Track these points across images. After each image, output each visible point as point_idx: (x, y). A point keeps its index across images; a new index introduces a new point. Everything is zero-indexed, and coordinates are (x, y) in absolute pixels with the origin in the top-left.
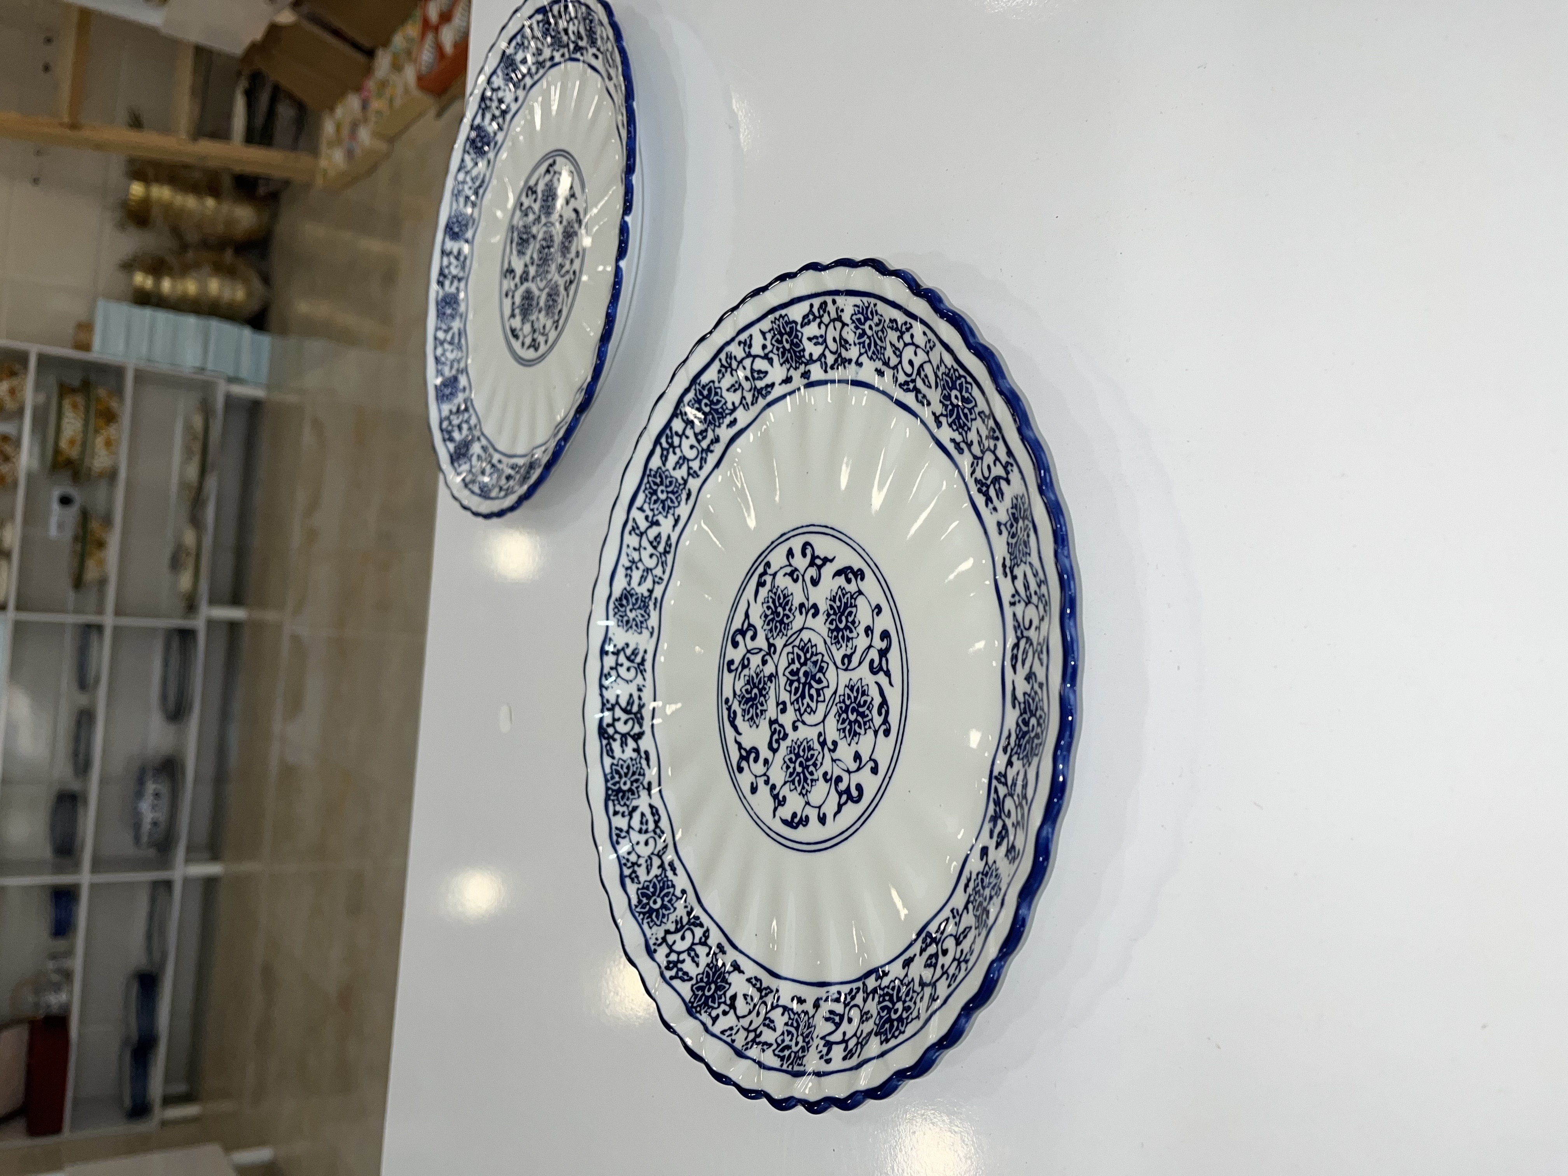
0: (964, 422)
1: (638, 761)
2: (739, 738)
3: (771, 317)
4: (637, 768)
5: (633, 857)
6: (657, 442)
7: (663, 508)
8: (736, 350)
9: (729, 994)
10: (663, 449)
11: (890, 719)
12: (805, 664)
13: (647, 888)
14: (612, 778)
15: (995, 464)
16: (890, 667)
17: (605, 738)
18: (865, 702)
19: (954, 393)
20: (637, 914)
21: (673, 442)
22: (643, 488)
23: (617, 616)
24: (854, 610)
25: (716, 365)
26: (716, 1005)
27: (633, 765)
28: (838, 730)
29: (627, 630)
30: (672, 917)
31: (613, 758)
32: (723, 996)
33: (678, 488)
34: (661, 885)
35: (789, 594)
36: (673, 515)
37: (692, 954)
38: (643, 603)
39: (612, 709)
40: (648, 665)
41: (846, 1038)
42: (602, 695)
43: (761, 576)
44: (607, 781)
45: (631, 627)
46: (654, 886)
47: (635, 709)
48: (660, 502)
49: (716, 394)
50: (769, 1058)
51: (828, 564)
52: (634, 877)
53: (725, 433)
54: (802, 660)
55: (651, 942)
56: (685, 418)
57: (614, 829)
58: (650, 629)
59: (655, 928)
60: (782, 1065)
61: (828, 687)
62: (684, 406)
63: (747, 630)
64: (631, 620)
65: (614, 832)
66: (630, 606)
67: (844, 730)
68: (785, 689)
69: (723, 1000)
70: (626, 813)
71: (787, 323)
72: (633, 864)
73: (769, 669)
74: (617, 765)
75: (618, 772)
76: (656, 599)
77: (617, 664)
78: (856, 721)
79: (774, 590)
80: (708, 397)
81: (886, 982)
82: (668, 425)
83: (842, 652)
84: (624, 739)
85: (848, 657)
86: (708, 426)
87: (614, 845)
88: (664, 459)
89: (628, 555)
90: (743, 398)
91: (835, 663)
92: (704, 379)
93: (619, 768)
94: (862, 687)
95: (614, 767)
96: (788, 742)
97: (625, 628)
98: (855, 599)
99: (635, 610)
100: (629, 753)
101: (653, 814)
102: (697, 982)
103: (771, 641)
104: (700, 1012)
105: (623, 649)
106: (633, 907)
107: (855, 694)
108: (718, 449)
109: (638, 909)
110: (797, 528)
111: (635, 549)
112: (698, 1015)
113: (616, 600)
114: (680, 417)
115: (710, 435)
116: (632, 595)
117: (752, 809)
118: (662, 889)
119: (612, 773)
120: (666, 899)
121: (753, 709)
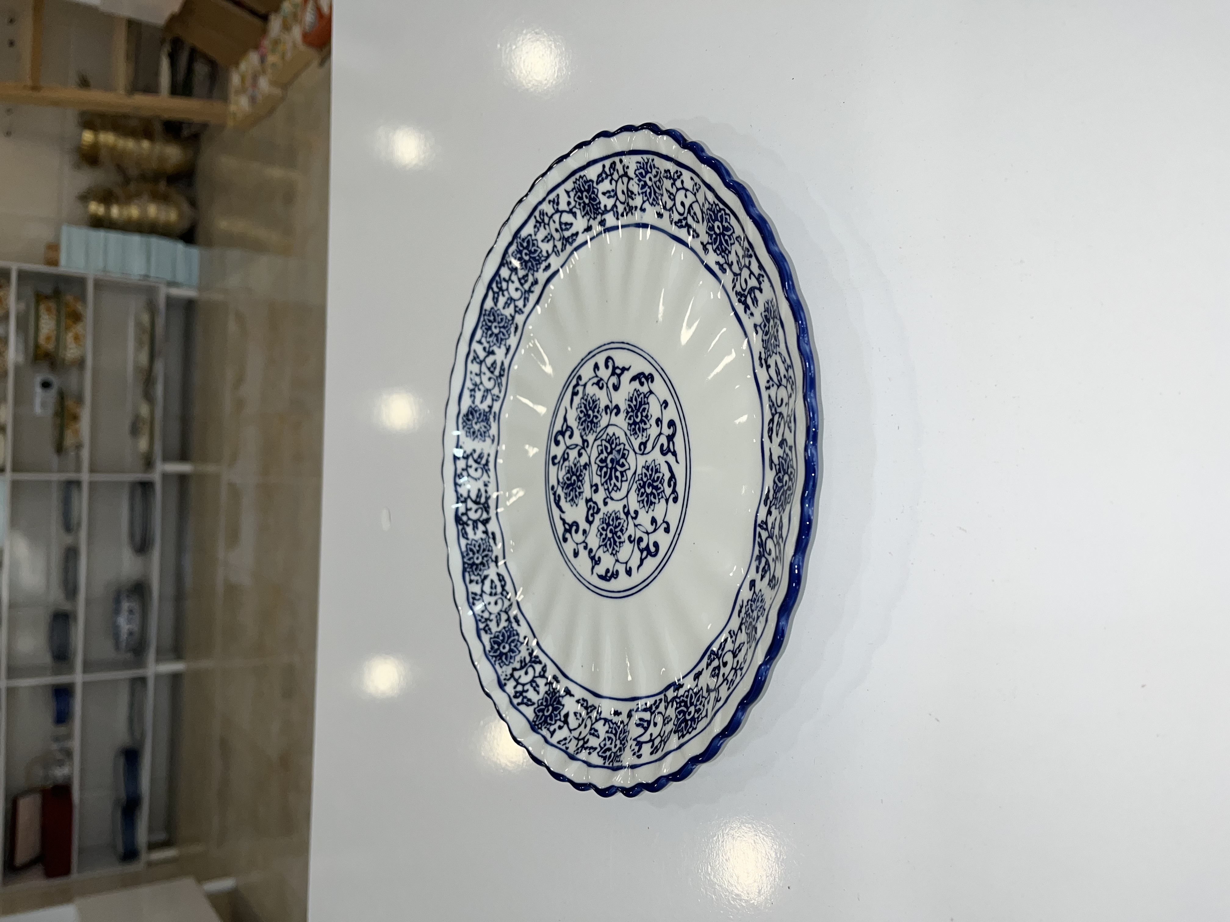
0: (725, 247)
1: (487, 540)
2: (563, 516)
3: (573, 179)
4: (486, 546)
5: (486, 615)
6: (489, 287)
7: (497, 340)
8: (547, 208)
9: (563, 713)
10: (494, 293)
11: (677, 489)
12: (611, 453)
13: (498, 637)
14: (468, 554)
15: (750, 278)
16: (676, 449)
17: (460, 524)
18: (658, 477)
19: (717, 224)
20: (490, 658)
21: (501, 287)
22: (480, 325)
23: (466, 428)
24: (647, 406)
25: (532, 222)
26: (553, 722)
27: (483, 544)
28: (638, 502)
29: (474, 440)
30: (518, 658)
31: (467, 539)
32: (558, 715)
33: (508, 323)
34: (509, 634)
35: (597, 399)
36: (505, 345)
37: (534, 685)
38: (485, 417)
39: (465, 501)
40: (491, 465)
41: (653, 738)
42: (456, 491)
43: (575, 387)
44: (463, 557)
45: (477, 437)
46: (503, 635)
47: (483, 500)
48: (494, 336)
49: (534, 245)
50: (595, 759)
51: (626, 372)
52: (487, 630)
53: (542, 276)
54: (609, 450)
55: (502, 678)
56: (510, 266)
57: (470, 594)
58: (492, 437)
59: (505, 667)
60: (604, 763)
61: (629, 469)
62: (509, 256)
63: (566, 430)
64: (477, 431)
65: (471, 596)
66: (475, 420)
67: (643, 501)
68: (597, 474)
69: (558, 718)
70: (480, 581)
71: (586, 182)
72: (486, 620)
73: (584, 460)
74: (471, 545)
75: (471, 550)
76: (495, 413)
77: (467, 466)
78: (652, 493)
79: (585, 397)
80: (527, 248)
81: (681, 692)
82: (497, 273)
83: (639, 440)
84: (475, 524)
85: (644, 444)
86: (529, 271)
87: (471, 606)
88: (496, 300)
89: (471, 380)
90: (555, 246)
91: (634, 450)
92: (524, 233)
93: (472, 547)
94: (655, 466)
95: (468, 546)
96: (600, 515)
97: (472, 437)
98: (647, 398)
99: (480, 423)
100: (480, 535)
101: (500, 581)
102: (539, 706)
103: (585, 437)
104: (541, 728)
105: (471, 454)
106: (487, 652)
107: (650, 472)
108: (537, 289)
109: (492, 654)
110: (601, 346)
111: (476, 374)
112: (539, 731)
113: (464, 416)
114: (506, 266)
115: (531, 279)
116: (476, 411)
117: (575, 569)
118: (509, 637)
119: (467, 551)
120: (513, 645)
121: (573, 491)
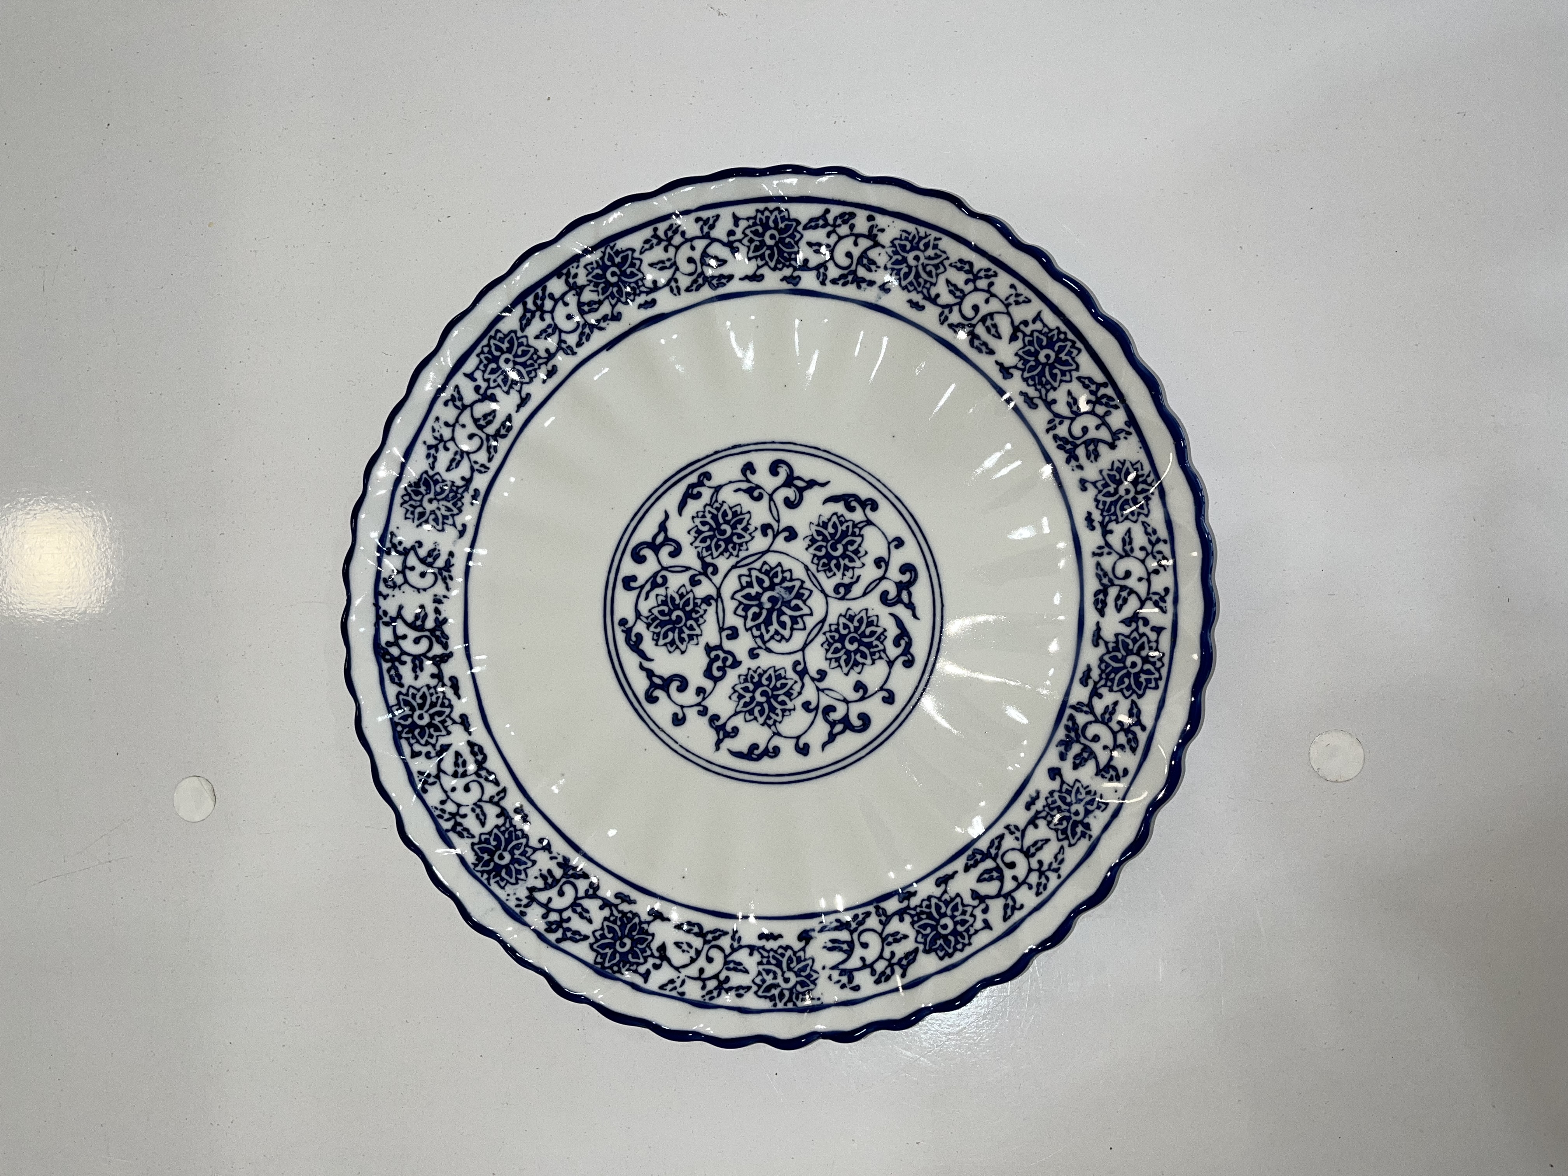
0: (1048, 381)
1: (440, 689)
2: (646, 664)
3: (761, 206)
4: (439, 698)
5: (450, 807)
6: (520, 299)
7: (505, 381)
8: (687, 226)
9: (655, 945)
10: (526, 310)
11: (913, 650)
12: (772, 587)
13: (487, 841)
14: (401, 710)
15: (1097, 428)
16: (913, 601)
17: (387, 661)
18: (873, 632)
19: (1046, 351)
20: (479, 875)
21: (543, 305)
22: (479, 350)
23: (406, 506)
24: (859, 540)
25: (647, 233)
26: (641, 961)
27: (431, 695)
28: (826, 659)
29: (421, 525)
30: (533, 872)
31: (401, 685)
32: (647, 949)
33: (536, 361)
34: (507, 836)
35: (744, 511)
36: (520, 392)
37: (579, 909)
38: (455, 496)
39: (392, 624)
40: (458, 571)
41: (870, 963)
43: (691, 486)
44: (392, 714)
45: (427, 521)
46: (497, 838)
47: (430, 624)
49: (633, 265)
50: (750, 1000)
51: (816, 487)
52: (463, 833)
53: (632, 313)
54: (767, 584)
56: (571, 281)
57: (415, 775)
58: (460, 528)
59: (509, 889)
60: (775, 1005)
61: (811, 614)
62: (578, 267)
63: (662, 544)
64: (429, 514)
65: (417, 778)
66: (432, 495)
67: (837, 660)
68: (735, 613)
69: (649, 953)
70: (432, 754)
71: (783, 219)
72: (453, 815)
73: (705, 589)
74: (407, 695)
75: (408, 703)
76: (476, 491)
77: (404, 567)
78: (857, 651)
79: (717, 505)
80: (619, 266)
81: (915, 901)
82: (542, 283)
83: (837, 579)
84: (417, 662)
85: (848, 588)
86: (607, 298)
87: (419, 794)
88: (525, 322)
89: (434, 430)
90: (675, 280)
91: (823, 591)
92: (622, 244)
93: (409, 698)
94: (868, 618)
95: (401, 697)
96: (742, 670)
97: (417, 522)
98: (862, 529)
99: (438, 501)
100: (425, 678)
101: (474, 753)
102: (597, 940)
103: (708, 560)
104: (620, 972)
105: (413, 548)
106: (472, 867)
107: (856, 624)
108: (614, 329)
109: (479, 868)
110: (764, 443)
111: (446, 424)
112: (618, 975)
113: (410, 485)
114: (564, 277)
115: (606, 309)
116: (435, 482)
117: (676, 742)
118: (509, 841)
119: (399, 704)
121: (674, 632)
